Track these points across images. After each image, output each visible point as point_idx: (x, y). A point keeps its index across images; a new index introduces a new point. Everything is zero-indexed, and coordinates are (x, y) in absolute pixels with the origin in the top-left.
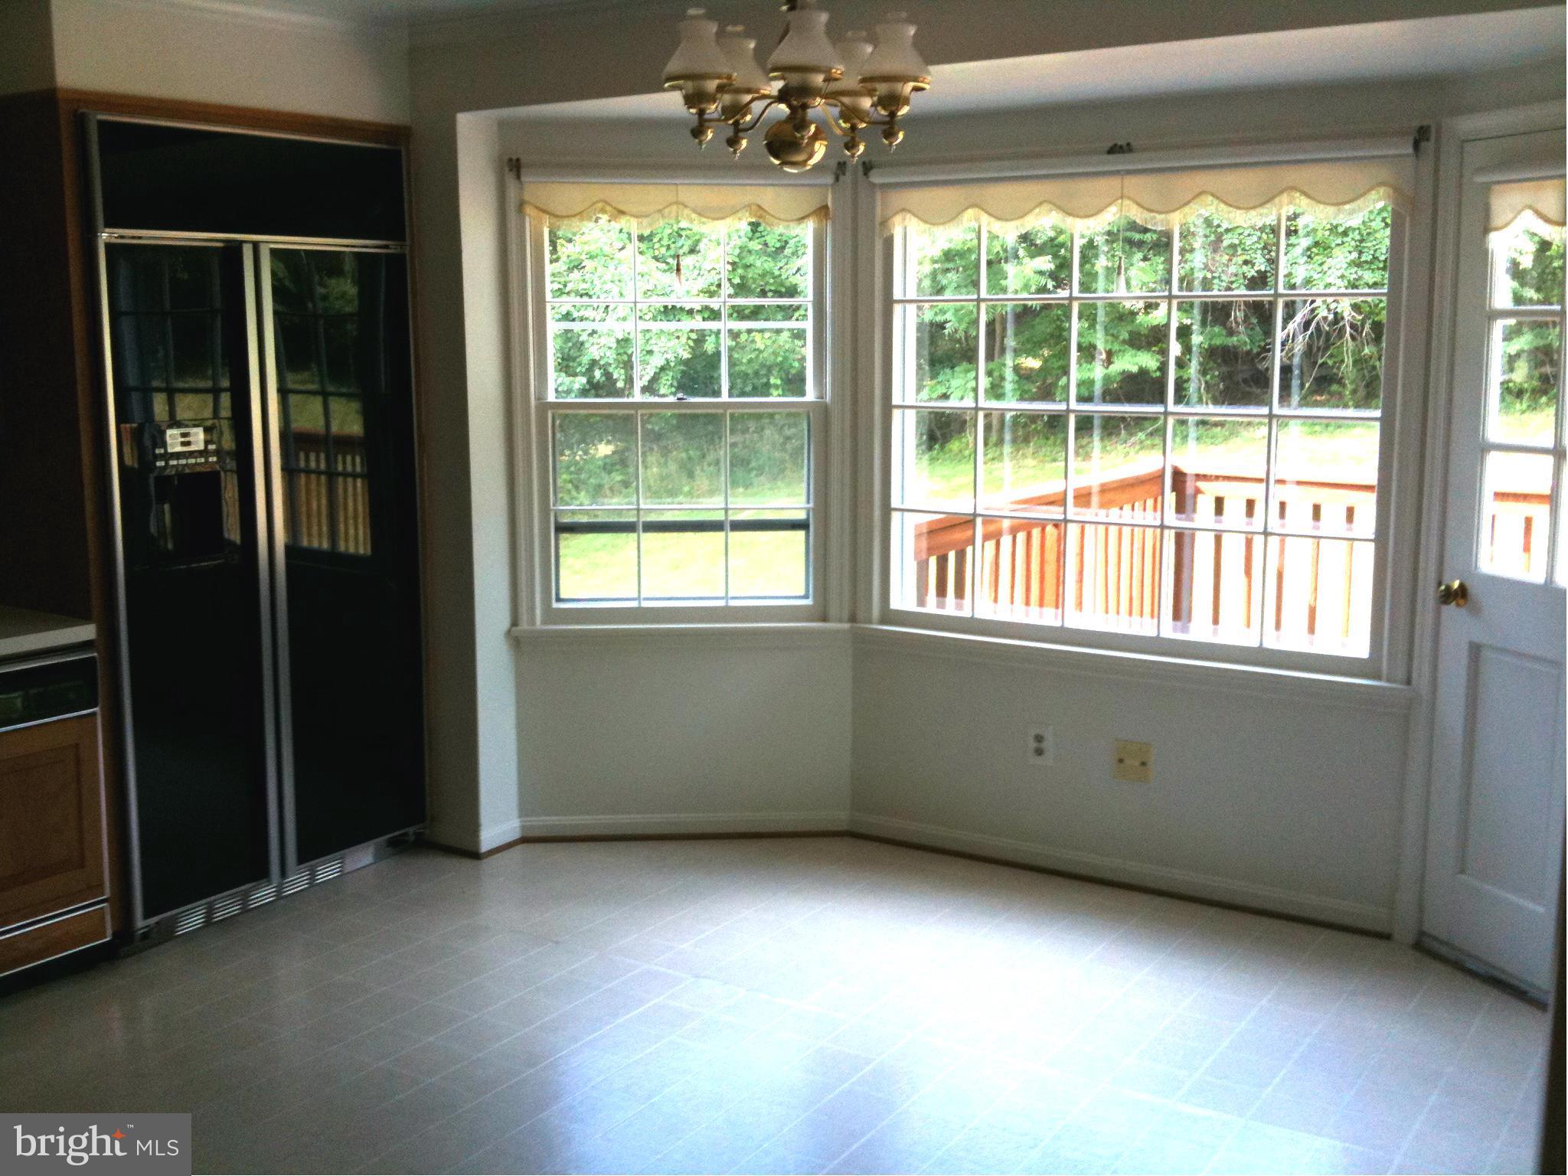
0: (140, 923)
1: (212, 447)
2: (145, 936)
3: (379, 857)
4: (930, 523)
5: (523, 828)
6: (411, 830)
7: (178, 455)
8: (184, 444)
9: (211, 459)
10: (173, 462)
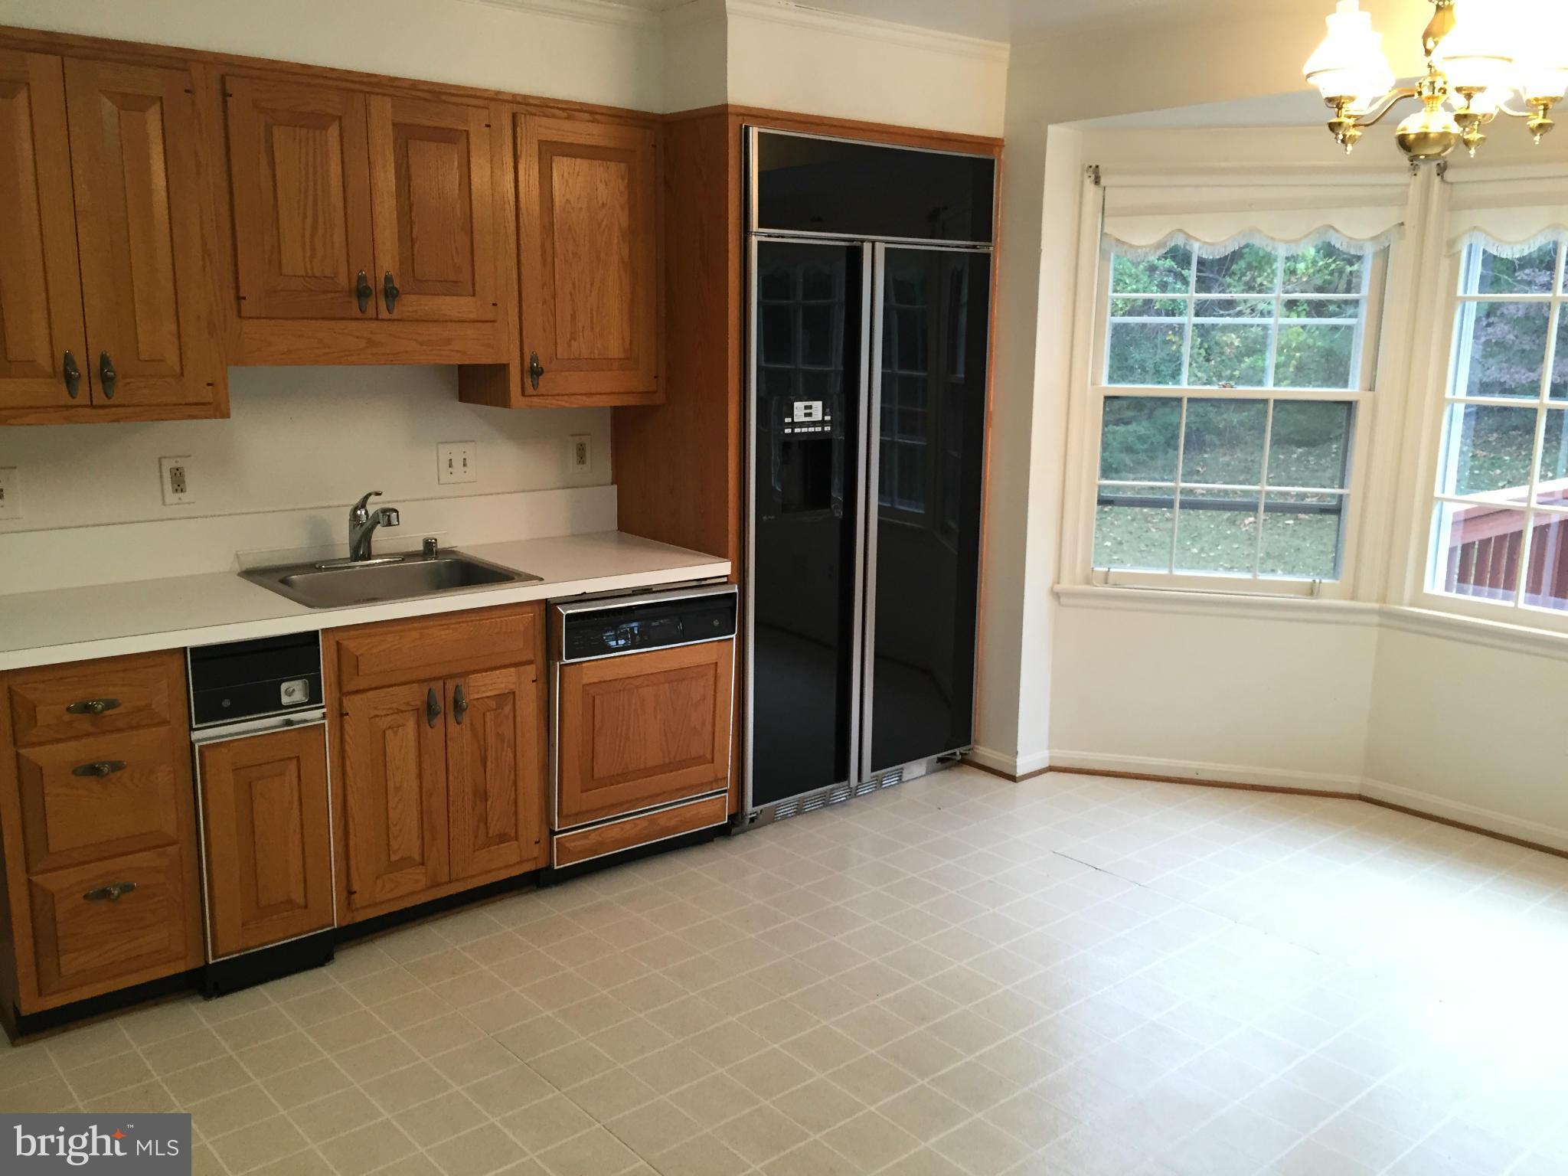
0: (749, 807)
1: (828, 418)
2: (752, 820)
3: (930, 772)
4: (1467, 511)
5: (1051, 758)
6: (957, 751)
7: (801, 424)
8: (806, 415)
9: (826, 429)
10: (797, 430)
